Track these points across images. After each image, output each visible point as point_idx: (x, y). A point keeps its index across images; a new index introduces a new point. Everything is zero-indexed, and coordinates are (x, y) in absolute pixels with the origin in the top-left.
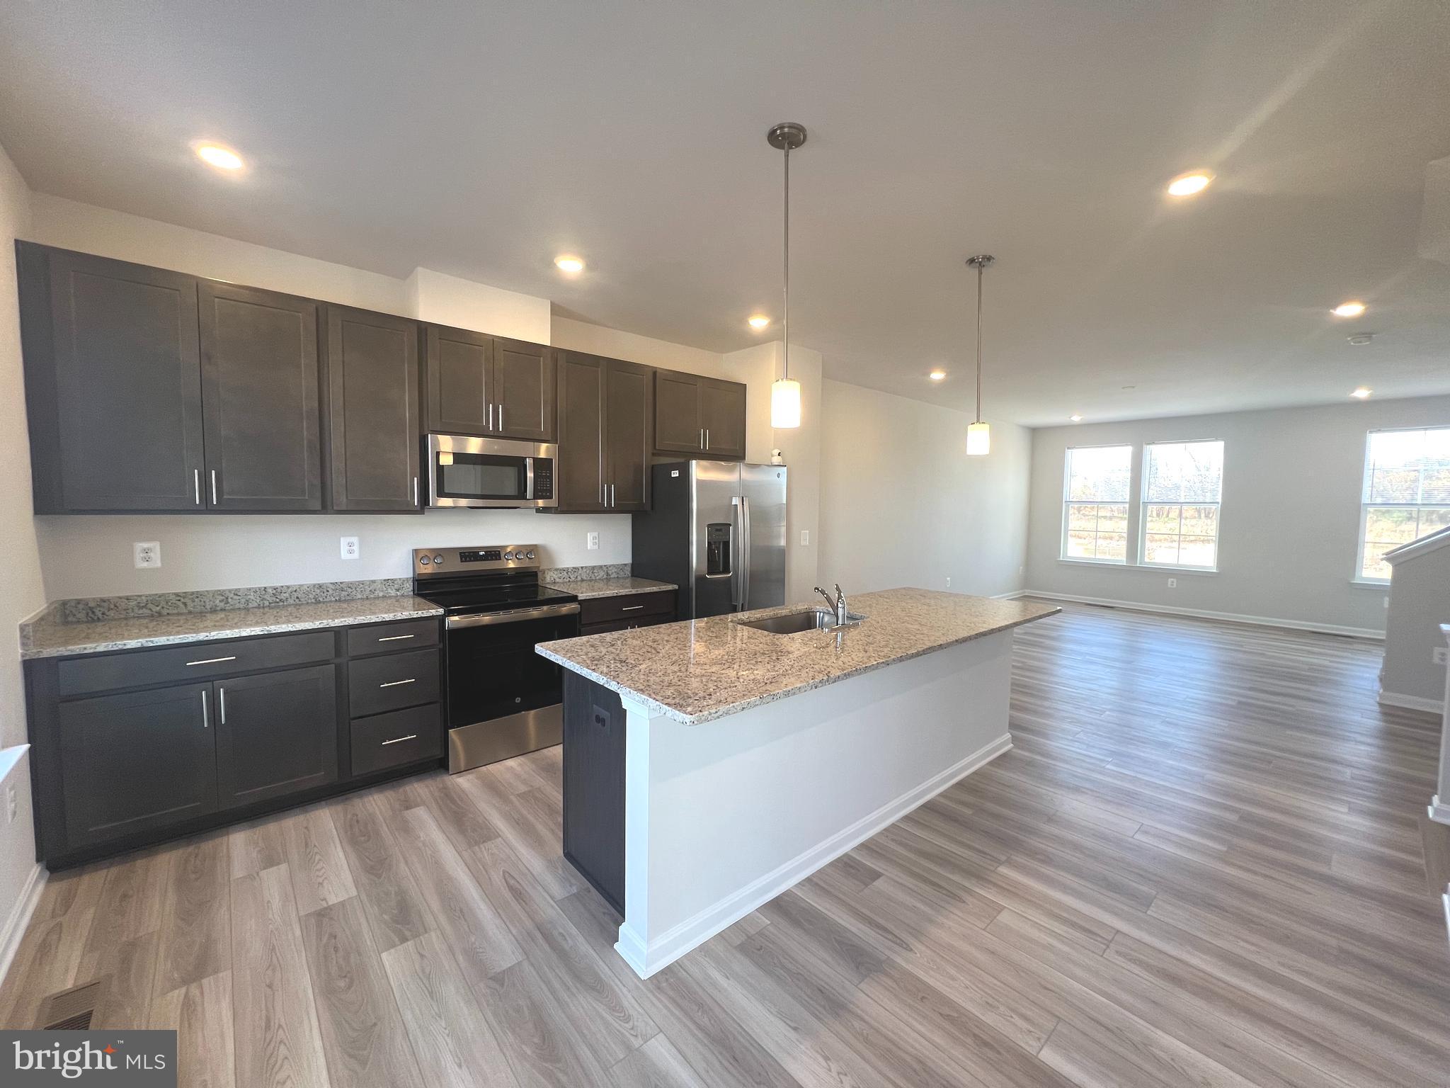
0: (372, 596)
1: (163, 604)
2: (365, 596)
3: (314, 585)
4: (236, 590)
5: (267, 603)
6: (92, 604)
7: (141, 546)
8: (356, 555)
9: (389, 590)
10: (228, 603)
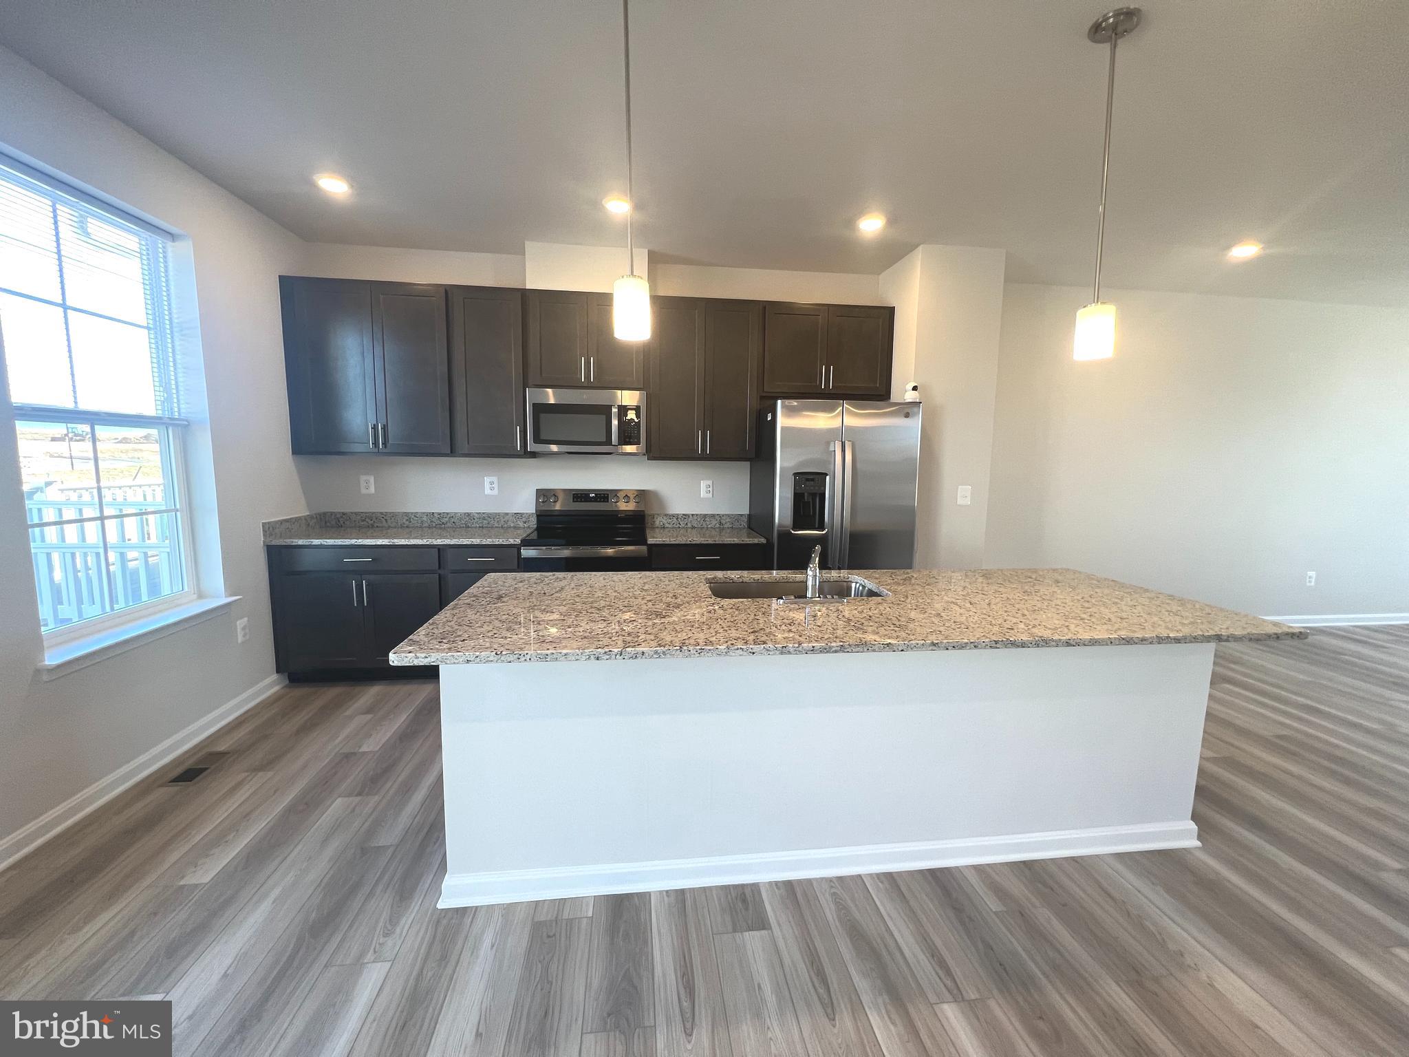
0: (506, 526)
1: (374, 519)
2: (500, 526)
3: (465, 514)
4: (415, 513)
5: (434, 525)
6: (338, 516)
7: (363, 478)
8: (496, 492)
9: (519, 522)
10: (410, 522)
